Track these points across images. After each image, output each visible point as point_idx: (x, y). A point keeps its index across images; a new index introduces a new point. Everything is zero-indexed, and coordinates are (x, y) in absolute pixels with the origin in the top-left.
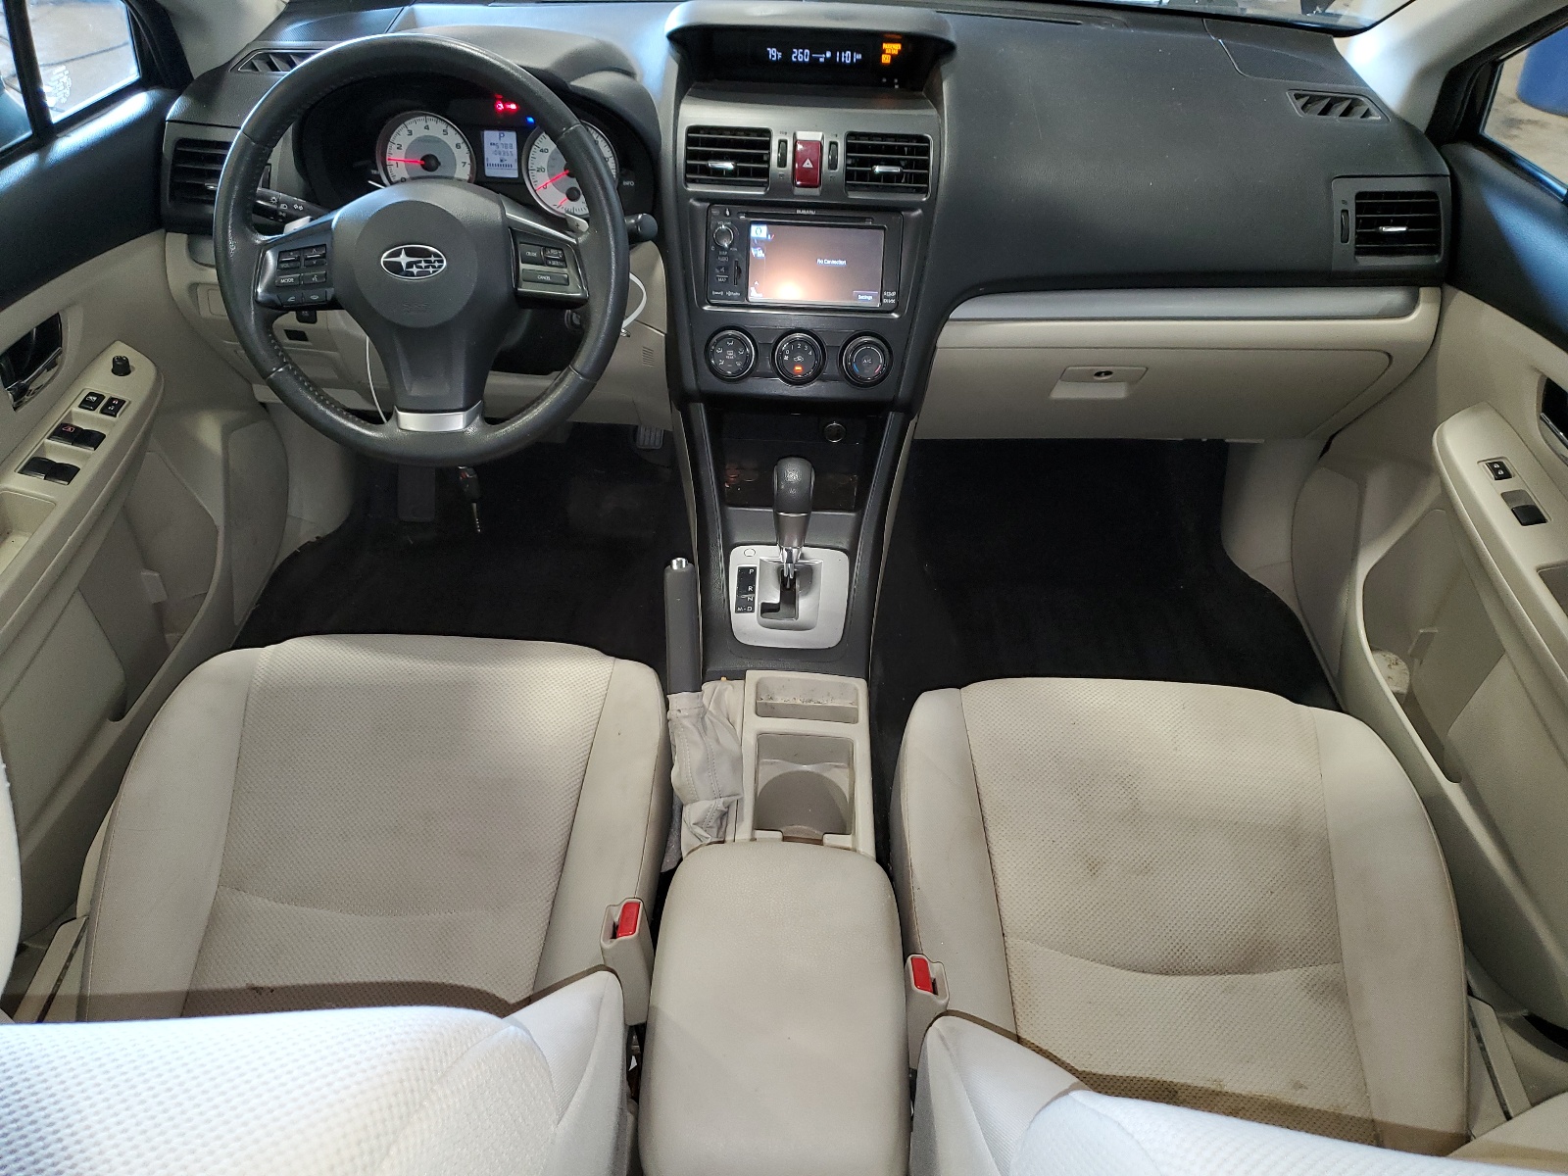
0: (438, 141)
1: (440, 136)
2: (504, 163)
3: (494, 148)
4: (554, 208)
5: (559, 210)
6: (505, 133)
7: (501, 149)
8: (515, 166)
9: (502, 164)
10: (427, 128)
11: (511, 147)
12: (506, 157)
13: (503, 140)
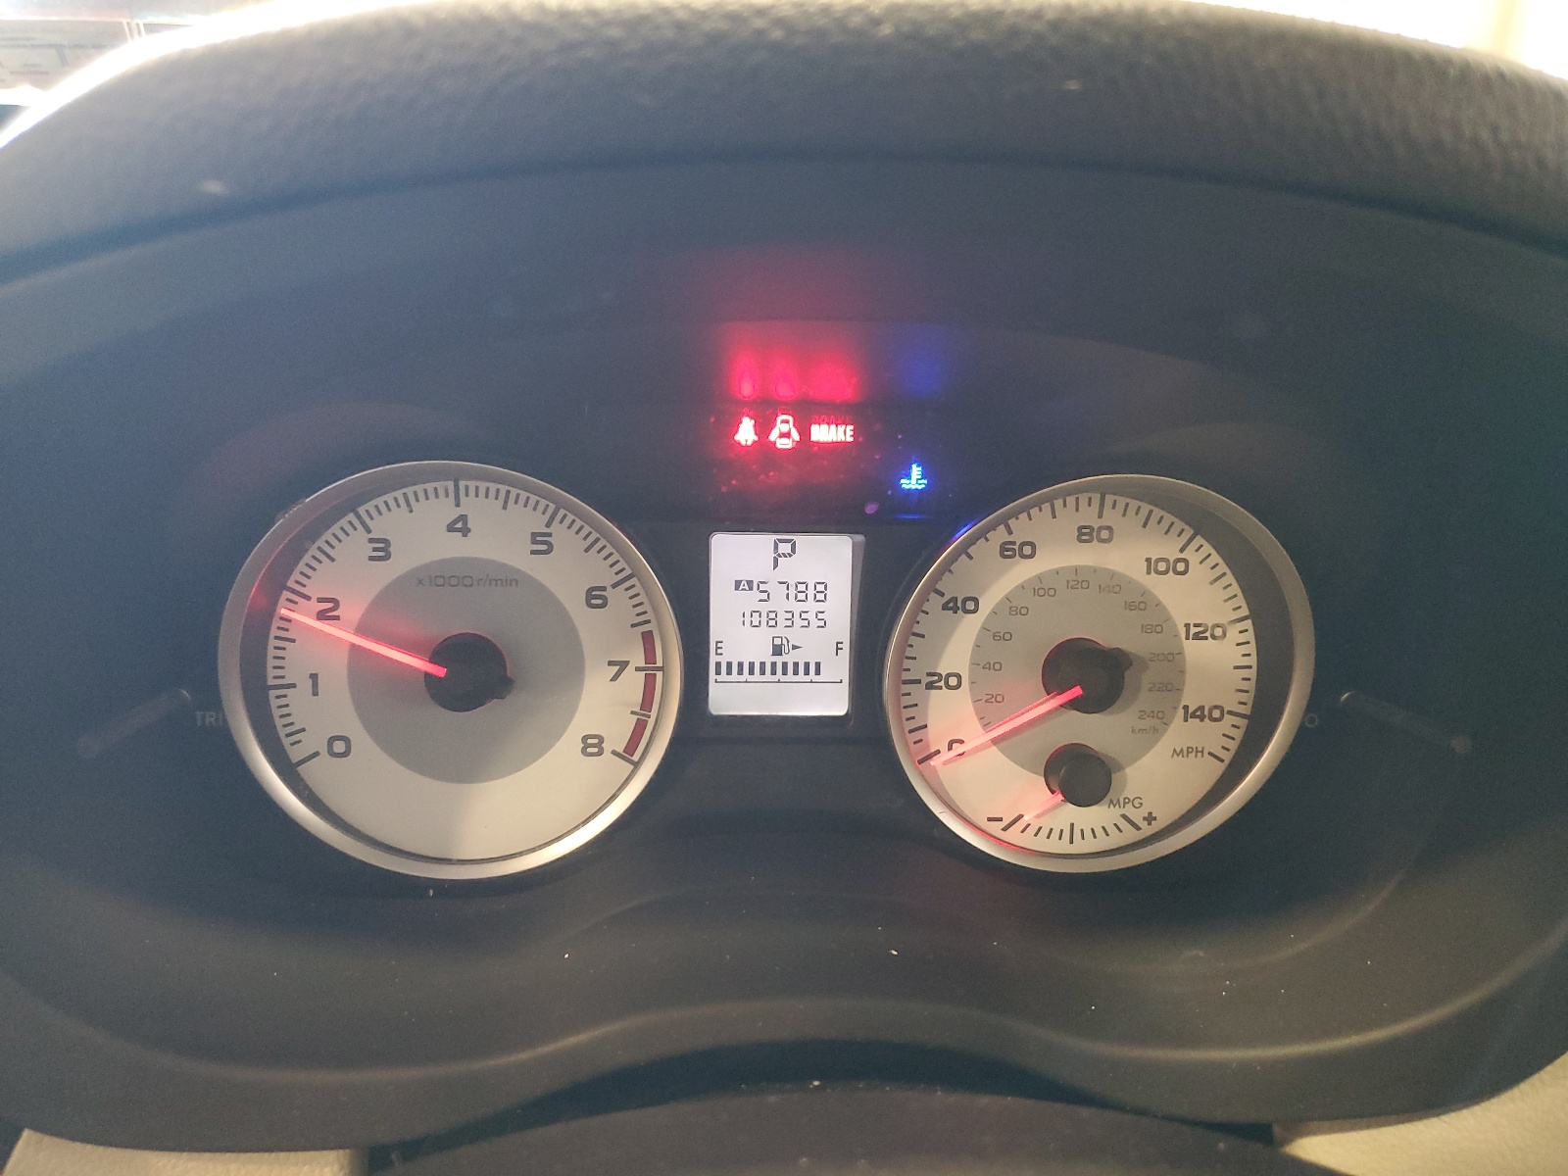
0: (508, 578)
1: (517, 556)
2: (790, 658)
3: (750, 600)
4: (995, 828)
5: (1013, 836)
6: (800, 539)
7: (779, 603)
8: (839, 668)
9: (781, 664)
10: (460, 526)
11: (822, 591)
12: (795, 635)
13: (791, 569)
